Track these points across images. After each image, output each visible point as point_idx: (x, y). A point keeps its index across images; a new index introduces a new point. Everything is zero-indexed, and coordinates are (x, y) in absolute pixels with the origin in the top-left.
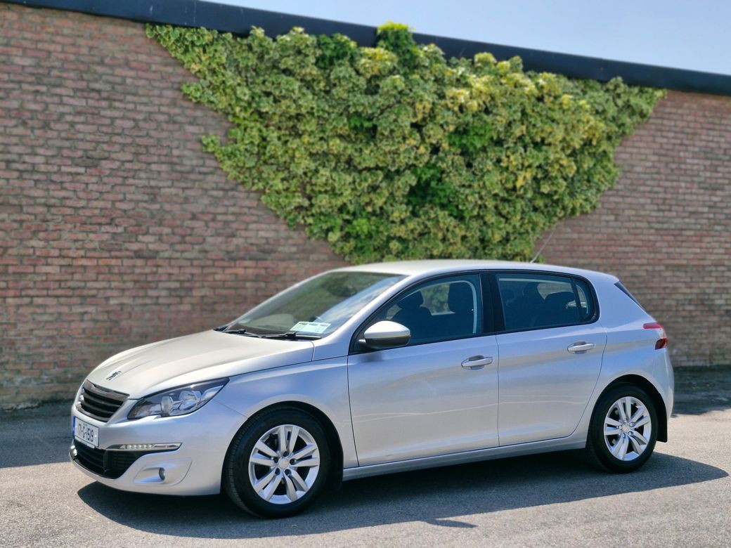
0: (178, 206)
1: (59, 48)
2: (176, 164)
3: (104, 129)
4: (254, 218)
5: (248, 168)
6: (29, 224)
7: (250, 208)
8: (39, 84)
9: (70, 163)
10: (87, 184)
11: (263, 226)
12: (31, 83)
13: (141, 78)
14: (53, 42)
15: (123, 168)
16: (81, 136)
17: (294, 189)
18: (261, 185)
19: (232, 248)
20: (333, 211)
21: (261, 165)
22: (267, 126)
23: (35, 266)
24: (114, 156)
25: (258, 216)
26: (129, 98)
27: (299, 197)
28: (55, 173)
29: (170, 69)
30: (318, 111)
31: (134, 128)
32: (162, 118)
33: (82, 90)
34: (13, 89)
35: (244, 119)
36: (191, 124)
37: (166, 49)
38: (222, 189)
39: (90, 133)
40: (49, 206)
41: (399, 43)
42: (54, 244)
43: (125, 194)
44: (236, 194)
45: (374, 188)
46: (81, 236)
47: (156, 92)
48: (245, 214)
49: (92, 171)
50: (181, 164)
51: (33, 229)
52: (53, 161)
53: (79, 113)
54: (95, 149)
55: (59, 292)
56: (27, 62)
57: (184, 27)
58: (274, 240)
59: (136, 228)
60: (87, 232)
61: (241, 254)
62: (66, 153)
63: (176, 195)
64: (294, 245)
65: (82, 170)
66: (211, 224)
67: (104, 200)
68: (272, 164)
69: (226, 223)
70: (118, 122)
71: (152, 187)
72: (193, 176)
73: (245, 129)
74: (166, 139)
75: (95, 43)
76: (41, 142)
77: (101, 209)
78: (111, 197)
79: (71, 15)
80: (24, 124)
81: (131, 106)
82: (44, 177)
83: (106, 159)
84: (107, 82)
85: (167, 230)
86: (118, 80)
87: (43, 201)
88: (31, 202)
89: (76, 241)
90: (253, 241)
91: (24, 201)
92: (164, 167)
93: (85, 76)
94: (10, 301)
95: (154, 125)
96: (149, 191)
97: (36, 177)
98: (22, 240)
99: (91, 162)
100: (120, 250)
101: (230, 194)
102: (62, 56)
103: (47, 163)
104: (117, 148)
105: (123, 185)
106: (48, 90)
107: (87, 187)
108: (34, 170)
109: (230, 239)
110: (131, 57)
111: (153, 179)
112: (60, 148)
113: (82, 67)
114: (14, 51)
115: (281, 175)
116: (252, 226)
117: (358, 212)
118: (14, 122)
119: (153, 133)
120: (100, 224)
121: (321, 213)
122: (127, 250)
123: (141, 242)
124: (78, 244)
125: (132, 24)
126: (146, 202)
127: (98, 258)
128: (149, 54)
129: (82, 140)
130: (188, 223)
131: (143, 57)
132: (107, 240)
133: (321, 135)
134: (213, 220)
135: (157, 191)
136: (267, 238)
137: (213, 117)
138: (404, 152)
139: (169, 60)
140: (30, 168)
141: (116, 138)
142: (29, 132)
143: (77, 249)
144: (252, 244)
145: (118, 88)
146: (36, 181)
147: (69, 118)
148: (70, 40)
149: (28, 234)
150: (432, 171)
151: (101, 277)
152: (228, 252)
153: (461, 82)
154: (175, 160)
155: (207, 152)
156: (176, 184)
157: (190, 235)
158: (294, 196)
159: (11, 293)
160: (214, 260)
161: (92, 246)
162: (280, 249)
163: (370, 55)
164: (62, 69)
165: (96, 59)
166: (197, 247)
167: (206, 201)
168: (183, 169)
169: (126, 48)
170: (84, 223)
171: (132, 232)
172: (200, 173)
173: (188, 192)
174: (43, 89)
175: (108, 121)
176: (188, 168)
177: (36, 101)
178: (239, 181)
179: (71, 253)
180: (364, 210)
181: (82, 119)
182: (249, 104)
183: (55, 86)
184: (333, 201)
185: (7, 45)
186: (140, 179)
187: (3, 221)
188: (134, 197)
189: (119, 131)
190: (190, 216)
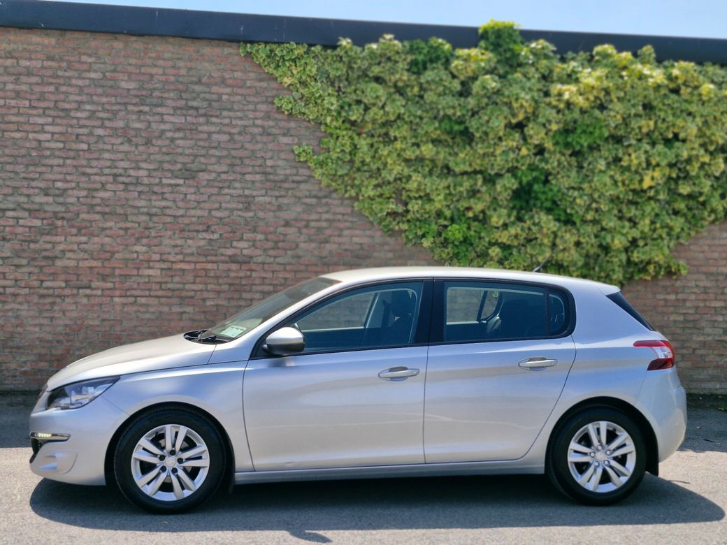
0: (271, 214)
1: (160, 71)
2: (269, 174)
3: (201, 143)
4: (348, 224)
5: (340, 176)
6: (133, 231)
7: (343, 215)
8: (142, 105)
9: (170, 175)
10: (186, 194)
11: (357, 232)
12: (135, 105)
13: (237, 94)
14: (155, 66)
15: (219, 179)
16: (180, 150)
17: (388, 195)
18: (353, 193)
19: (325, 253)
20: (429, 217)
21: (354, 172)
22: (359, 134)
23: (138, 269)
24: (210, 168)
25: (352, 222)
26: (225, 113)
27: (393, 203)
28: (157, 185)
29: (264, 84)
30: (409, 116)
31: (229, 141)
32: (256, 130)
33: (181, 108)
34: (120, 110)
35: (336, 128)
36: (284, 135)
37: (259, 65)
38: (315, 197)
39: (188, 148)
40: (151, 215)
41: (501, 42)
42: (156, 249)
43: (220, 203)
44: (330, 201)
45: (474, 193)
46: (179, 242)
47: (251, 107)
48: (339, 220)
49: (191, 182)
50: (276, 174)
51: (137, 235)
52: (155, 174)
53: (179, 130)
54: (193, 162)
55: (160, 293)
56: (132, 85)
57: (275, 43)
58: (369, 246)
59: (231, 235)
60: (186, 239)
61: (335, 259)
62: (166, 166)
63: (269, 203)
64: (390, 251)
65: (181, 182)
66: (304, 231)
67: (201, 209)
68: (365, 171)
69: (319, 229)
70: (215, 136)
71: (247, 196)
72: (286, 185)
73: (337, 138)
74: (260, 150)
75: (193, 65)
76: (144, 157)
77: (199, 217)
78: (207, 206)
79: (171, 40)
80: (129, 141)
81: (227, 121)
82: (146, 189)
83: (203, 171)
84: (205, 100)
85: (260, 237)
86: (214, 97)
87: (145, 210)
88: (136, 211)
89: (176, 246)
90: (347, 247)
91: (129, 211)
92: (258, 177)
93: (184, 95)
94: (117, 300)
95: (248, 138)
96: (244, 200)
97: (140, 188)
98: (127, 245)
99: (189, 174)
100: (216, 255)
101: (324, 201)
102: (163, 78)
103: (149, 176)
104: (213, 160)
105: (219, 194)
106: (151, 110)
107: (186, 197)
108: (138, 182)
109: (323, 245)
110: (227, 76)
111: (248, 188)
112: (161, 162)
113: (181, 87)
114: (120, 76)
115: (374, 182)
116: (346, 232)
117: (456, 217)
118: (120, 140)
119: (247, 145)
120: (198, 231)
121: (418, 220)
122: (222, 255)
123: (235, 248)
124: (177, 250)
125: (229, 44)
126: (241, 210)
127: (196, 263)
128: (244, 71)
129: (181, 154)
130: (281, 229)
131: (238, 75)
132: (204, 246)
133: (414, 140)
134: (307, 226)
135: (250, 199)
136: (361, 244)
137: (307, 128)
138: (501, 155)
139: (264, 76)
140: (134, 181)
141: (212, 152)
142: (133, 149)
143: (176, 254)
144: (346, 250)
145: (215, 104)
146: (140, 193)
147: (169, 134)
148: (170, 63)
149: (133, 240)
150: (535, 174)
151: (198, 280)
152: (321, 258)
153: (571, 78)
154: (269, 170)
155: (300, 162)
156: (270, 193)
157: (284, 241)
158: (388, 203)
159: (118, 293)
160: (307, 265)
161: (189, 251)
162: (376, 254)
163: (465, 57)
164: (163, 90)
165: (194, 79)
166: (289, 253)
167: (299, 209)
168: (276, 178)
169: (222, 67)
170: (182, 231)
171: (227, 238)
172: (293, 182)
173: (280, 200)
174: (146, 109)
175: (205, 136)
176: (281, 177)
177: (139, 120)
178: (332, 189)
179: (171, 258)
180: (464, 215)
181: (181, 135)
182: (339, 113)
183: (157, 106)
184: (427, 207)
185: (114, 71)
186: (235, 188)
187: (111, 228)
188: (229, 206)
189: (216, 145)
190: (283, 223)
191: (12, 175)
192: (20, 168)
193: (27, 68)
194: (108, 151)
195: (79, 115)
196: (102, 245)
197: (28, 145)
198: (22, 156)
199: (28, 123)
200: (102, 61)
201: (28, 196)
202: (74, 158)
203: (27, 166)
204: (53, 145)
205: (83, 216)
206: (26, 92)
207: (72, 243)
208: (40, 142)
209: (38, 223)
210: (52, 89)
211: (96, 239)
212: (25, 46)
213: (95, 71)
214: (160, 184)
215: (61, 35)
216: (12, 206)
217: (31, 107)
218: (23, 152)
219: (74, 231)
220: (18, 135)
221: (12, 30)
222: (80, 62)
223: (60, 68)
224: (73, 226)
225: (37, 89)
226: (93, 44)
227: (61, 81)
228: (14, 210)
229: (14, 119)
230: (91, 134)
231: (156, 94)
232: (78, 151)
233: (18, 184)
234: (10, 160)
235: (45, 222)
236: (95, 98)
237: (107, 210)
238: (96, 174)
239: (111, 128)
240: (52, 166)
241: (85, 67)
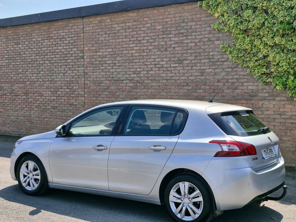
0: (212, 76)
1: (170, 19)
2: (211, 59)
3: (184, 48)
4: (246, 80)
5: (241, 57)
6: (161, 87)
7: (244, 75)
8: (164, 35)
9: (174, 63)
10: (179, 70)
11: (250, 84)
12: (161, 35)
13: (198, 25)
14: (168, 18)
15: (191, 63)
16: (177, 52)
17: (263, 65)
19: (235, 95)
20: (284, 75)
21: (247, 55)
24: (188, 58)
25: (247, 79)
26: (193, 34)
29: (209, 18)
30: (267, 24)
31: (195, 45)
32: (205, 40)
33: (177, 34)
34: (157, 38)
36: (217, 40)
38: (231, 68)
39: (180, 50)
40: (167, 80)
42: (169, 94)
43: (192, 73)
44: (237, 69)
46: (177, 91)
47: (203, 29)
48: (242, 78)
49: (181, 65)
50: (214, 59)
51: (163, 89)
52: (168, 63)
53: (176, 43)
54: (182, 56)
56: (160, 27)
58: (256, 90)
59: (196, 87)
60: (179, 89)
61: (240, 97)
62: (172, 59)
63: (211, 72)
64: (267, 93)
65: (177, 65)
66: (226, 84)
67: (185, 76)
68: (252, 54)
69: (233, 83)
70: (189, 44)
72: (218, 63)
74: (207, 48)
75: (181, 15)
76: (165, 56)
77: (184, 80)
78: (187, 75)
79: (173, 6)
80: (160, 50)
81: (194, 37)
82: (166, 69)
83: (185, 60)
84: (186, 29)
85: (208, 87)
86: (189, 27)
87: (165, 78)
88: (162, 78)
89: (176, 92)
90: (245, 91)
91: (160, 78)
92: (207, 61)
93: (178, 28)
95: (202, 43)
96: (201, 71)
97: (163, 69)
98: (159, 92)
99: (180, 61)
100: (191, 96)
101: (235, 69)
102: (171, 22)
103: (166, 64)
104: (189, 55)
105: (191, 69)
106: (167, 36)
107: (179, 71)
109: (234, 90)
110: (194, 17)
111: (202, 66)
112: (170, 58)
113: (177, 25)
114: (157, 24)
115: (255, 58)
116: (245, 84)
118: (157, 50)
119: (202, 47)
120: (184, 86)
121: (278, 76)
122: (193, 96)
123: (198, 93)
124: (176, 94)
125: (194, 3)
126: (200, 76)
128: (201, 14)
129: (177, 53)
131: (198, 16)
132: (186, 92)
134: (227, 82)
135: (204, 71)
136: (252, 90)
137: (226, 35)
139: (208, 14)
140: (162, 66)
141: (189, 51)
142: (161, 53)
144: (245, 93)
145: (189, 31)
146: (164, 71)
147: (173, 46)
148: (173, 16)
149: (161, 90)
152: (234, 97)
154: (211, 57)
155: (223, 52)
156: (211, 67)
157: (217, 89)
158: (262, 68)
160: (228, 100)
161: (181, 94)
162: (259, 94)
164: (171, 27)
165: (182, 21)
166: (220, 94)
167: (224, 74)
168: (214, 60)
169: (191, 14)
170: (178, 86)
171: (194, 88)
172: (221, 61)
173: (216, 70)
174: (165, 36)
175: (186, 45)
176: (216, 60)
177: (163, 41)
181: (177, 45)
183: (169, 34)
184: (280, 69)
185: (155, 22)
186: (197, 66)
187: (154, 86)
188: (195, 74)
189: (189, 48)
190: (217, 81)
191: (124, 67)
192: (127, 64)
193: (128, 26)
194: (153, 55)
195: (144, 42)
196: (152, 93)
197: (129, 55)
198: (127, 60)
199: (129, 47)
200: (151, 19)
201: (129, 75)
202: (142, 59)
203: (129, 63)
204: (136, 54)
205: (145, 81)
206: (128, 35)
207: (142, 92)
208: (132, 53)
209: (132, 85)
210: (135, 33)
211: (149, 90)
212: (128, 18)
213: (149, 24)
214: (170, 67)
215: (138, 11)
216: (125, 79)
217: (130, 41)
218: (128, 58)
219: (143, 87)
220: (126, 52)
221: (124, 12)
222: (144, 21)
223: (138, 24)
224: (142, 86)
225: (131, 34)
226: (148, 13)
227: (138, 29)
228: (125, 80)
229: (125, 46)
230: (147, 49)
231: (169, 29)
232: (143, 56)
233: (126, 70)
234: (124, 61)
235: (134, 84)
236: (149, 34)
237: (153, 78)
238: (149, 65)
239: (154, 46)
240: (136, 63)
241: (145, 22)
